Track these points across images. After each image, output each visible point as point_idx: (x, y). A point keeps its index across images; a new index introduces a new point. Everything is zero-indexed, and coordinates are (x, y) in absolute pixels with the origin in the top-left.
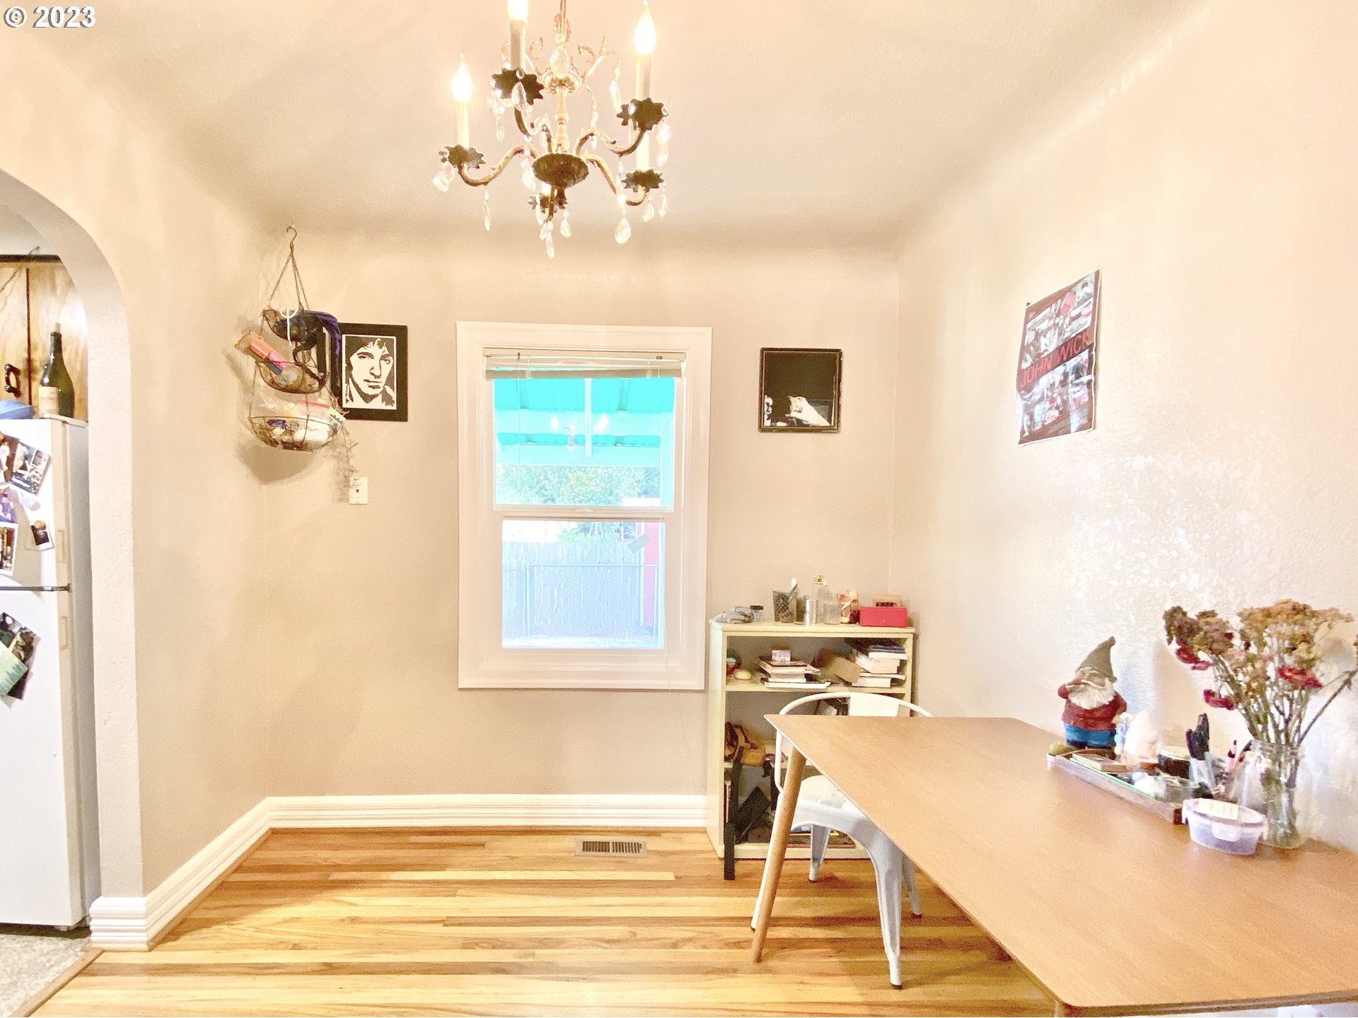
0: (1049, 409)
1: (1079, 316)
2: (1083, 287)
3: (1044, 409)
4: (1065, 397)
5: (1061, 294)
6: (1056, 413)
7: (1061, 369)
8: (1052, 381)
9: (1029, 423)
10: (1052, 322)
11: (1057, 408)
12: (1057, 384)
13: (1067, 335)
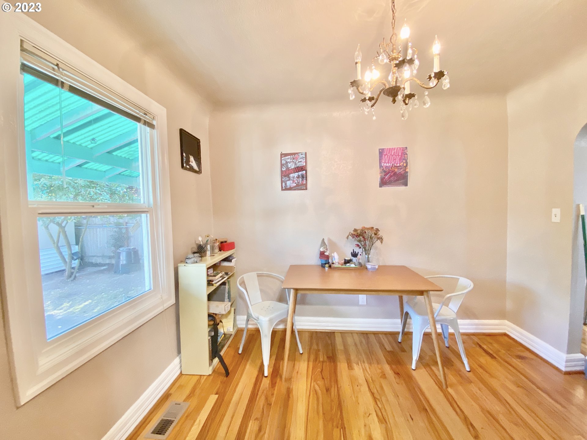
0: (293, 183)
1: (301, 161)
2: (301, 155)
3: (291, 183)
4: (298, 181)
5: (294, 154)
6: (295, 185)
7: (297, 174)
8: (294, 176)
9: (285, 185)
10: (292, 160)
11: (295, 183)
12: (295, 177)
13: (297, 165)
